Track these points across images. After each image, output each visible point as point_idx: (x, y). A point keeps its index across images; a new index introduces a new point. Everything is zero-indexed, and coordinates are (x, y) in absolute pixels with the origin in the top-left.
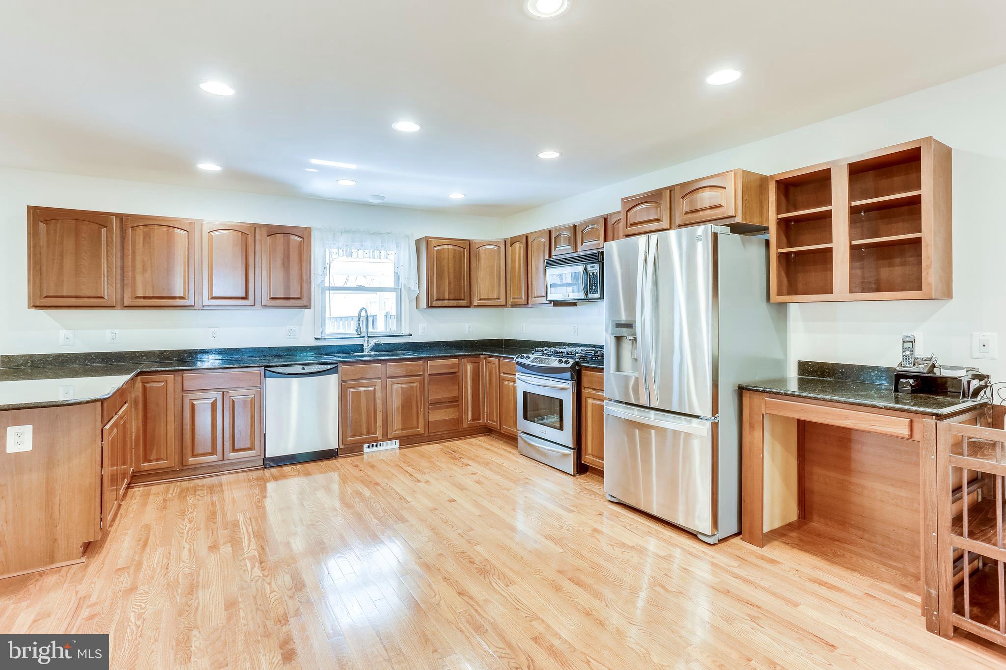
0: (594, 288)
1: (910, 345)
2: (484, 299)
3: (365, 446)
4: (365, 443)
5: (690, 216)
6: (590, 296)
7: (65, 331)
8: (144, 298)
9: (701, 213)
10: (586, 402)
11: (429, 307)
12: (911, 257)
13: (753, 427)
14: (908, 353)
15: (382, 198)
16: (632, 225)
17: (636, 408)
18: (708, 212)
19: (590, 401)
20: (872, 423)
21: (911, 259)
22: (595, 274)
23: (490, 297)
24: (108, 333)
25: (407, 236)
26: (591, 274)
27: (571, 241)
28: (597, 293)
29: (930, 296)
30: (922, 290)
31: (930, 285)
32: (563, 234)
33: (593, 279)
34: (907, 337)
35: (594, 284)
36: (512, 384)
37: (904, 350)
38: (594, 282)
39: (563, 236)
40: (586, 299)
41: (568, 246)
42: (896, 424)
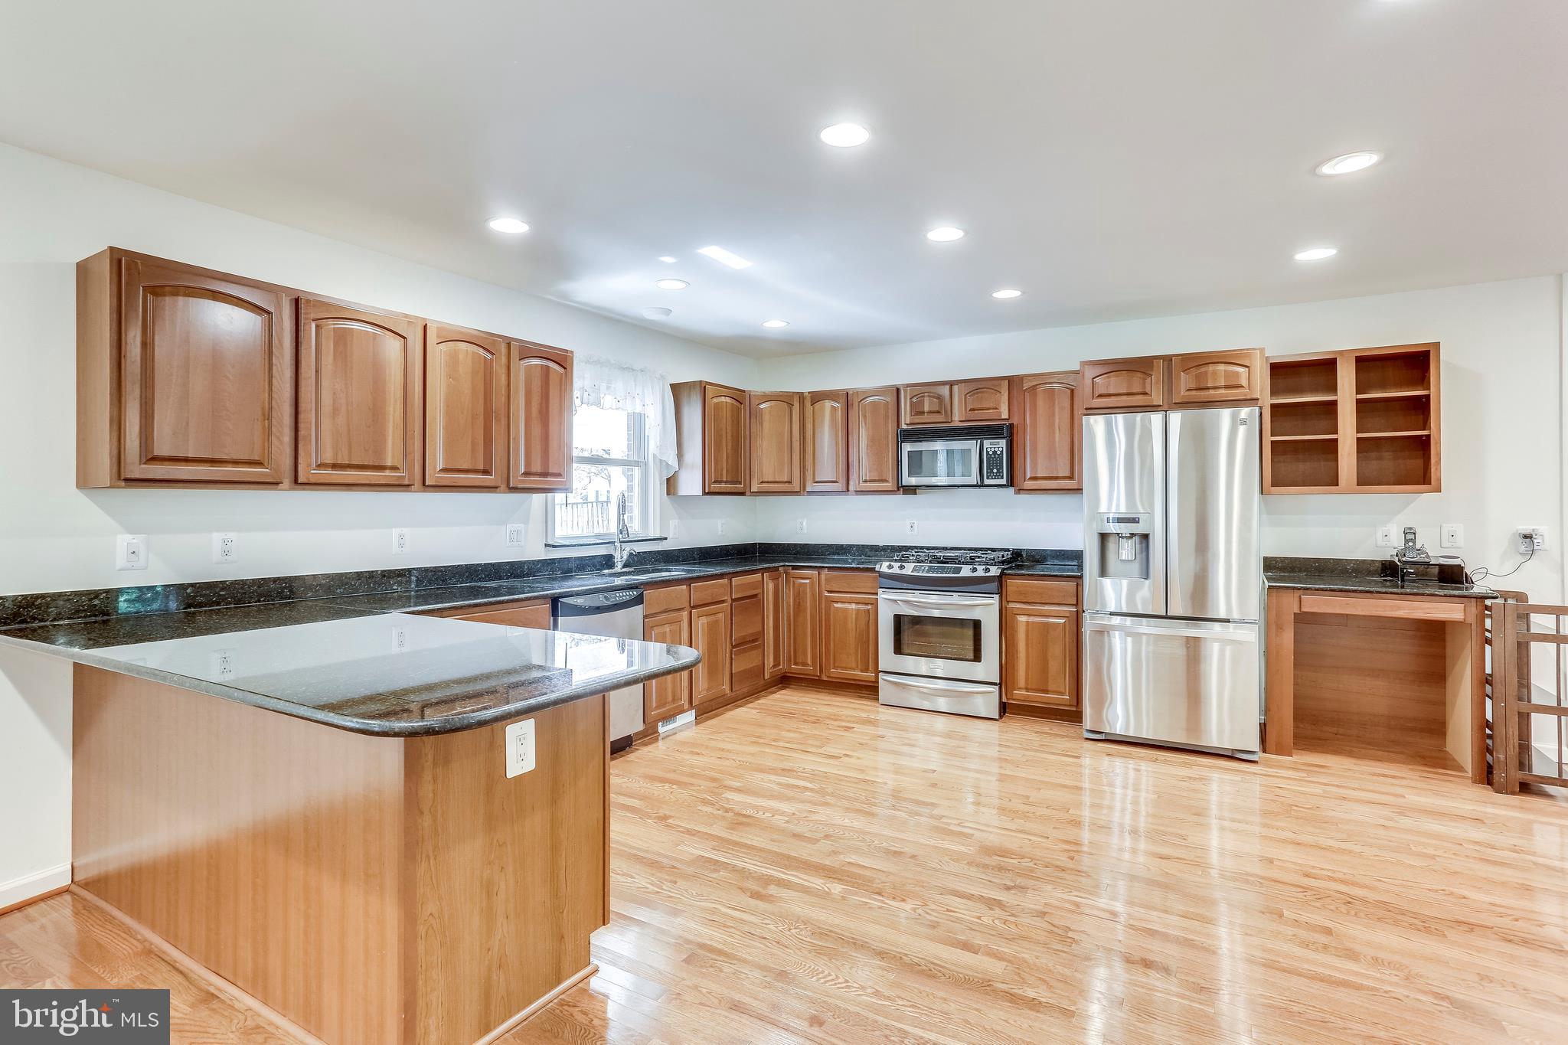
0: (995, 471)
1: (1412, 537)
2: (768, 482)
3: (660, 724)
4: (659, 720)
5: (1194, 393)
6: (987, 482)
7: (129, 537)
8: (335, 466)
9: (1212, 392)
10: (1014, 620)
11: (705, 493)
12: (1387, 451)
13: (1281, 629)
14: (1411, 544)
15: (668, 312)
16: (1100, 396)
17: (1144, 620)
18: (1223, 391)
19: (1022, 619)
20: (1427, 611)
21: (1387, 454)
22: (999, 453)
23: (778, 480)
24: (217, 538)
25: (663, 378)
26: (991, 453)
27: (943, 407)
28: (1002, 478)
29: (1439, 490)
30: (1430, 484)
31: (1439, 480)
32: (929, 396)
33: (994, 460)
34: (1411, 528)
35: (997, 466)
36: (854, 606)
37: (1407, 541)
38: (997, 463)
39: (928, 398)
40: (980, 486)
41: (938, 412)
42: (1453, 611)
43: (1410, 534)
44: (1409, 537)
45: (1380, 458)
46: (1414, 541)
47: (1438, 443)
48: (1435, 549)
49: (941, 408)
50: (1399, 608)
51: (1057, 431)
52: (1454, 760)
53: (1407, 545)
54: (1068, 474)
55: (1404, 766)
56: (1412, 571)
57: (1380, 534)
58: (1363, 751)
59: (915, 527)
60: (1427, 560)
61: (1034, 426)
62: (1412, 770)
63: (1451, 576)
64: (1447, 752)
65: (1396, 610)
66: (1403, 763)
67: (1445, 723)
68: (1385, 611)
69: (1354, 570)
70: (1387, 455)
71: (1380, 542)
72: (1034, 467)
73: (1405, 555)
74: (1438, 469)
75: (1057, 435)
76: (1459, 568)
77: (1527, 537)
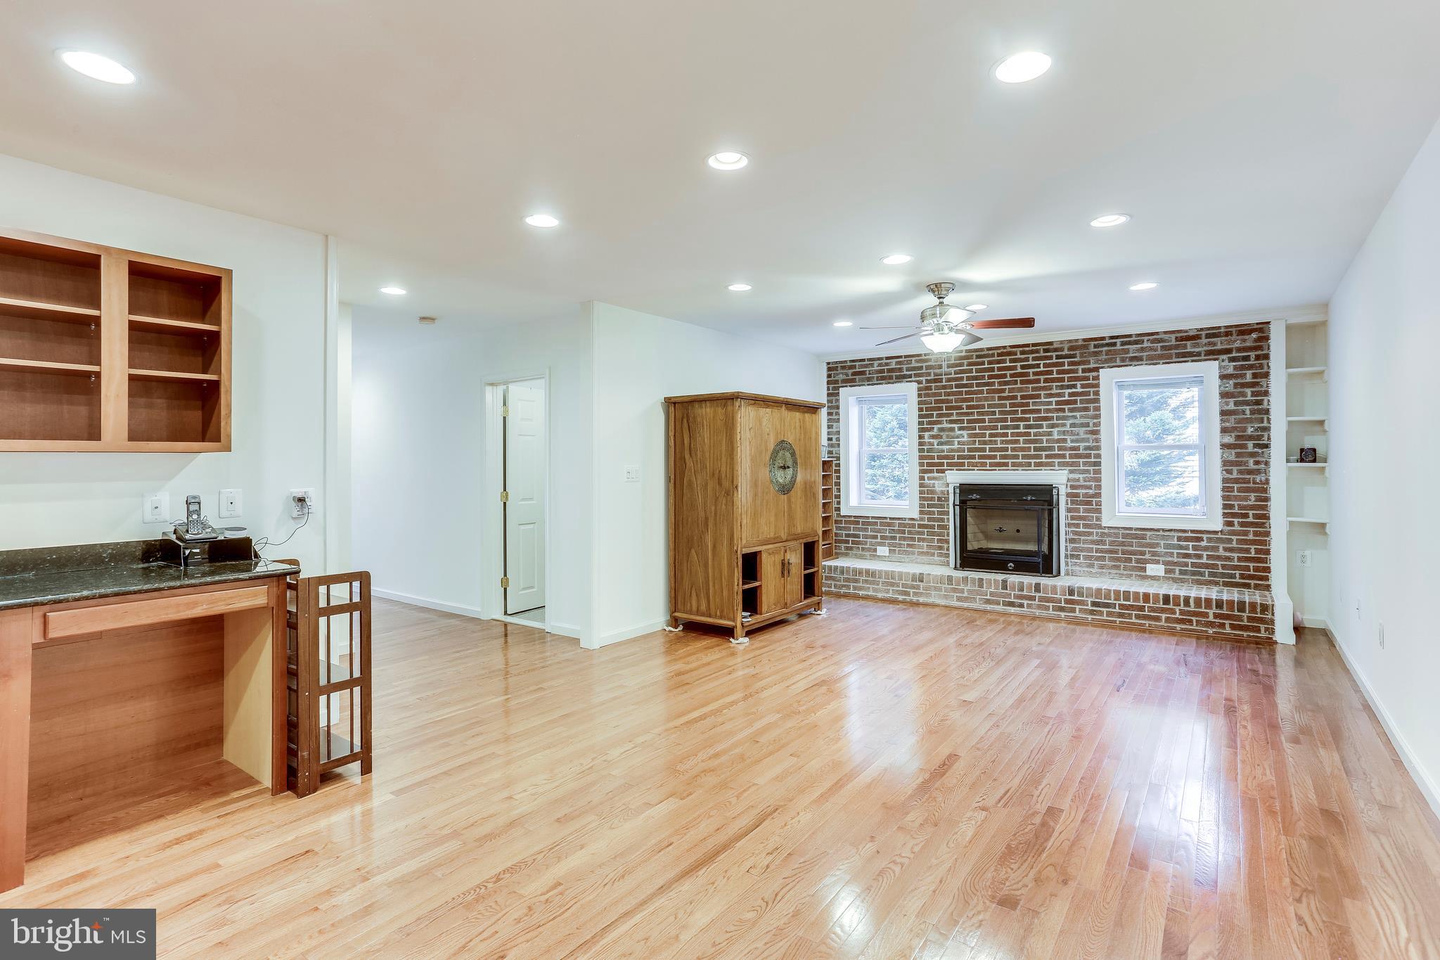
1: (196, 507)
13: (6, 676)
14: (194, 518)
29: (228, 449)
30: (220, 442)
31: (229, 436)
34: (194, 497)
37: (189, 513)
42: (255, 595)
43: (193, 505)
44: (192, 508)
45: (150, 406)
46: (198, 512)
47: (229, 392)
48: (222, 522)
50: (195, 604)
52: (238, 771)
53: (190, 519)
55: (193, 809)
56: (198, 551)
57: (148, 507)
58: (132, 811)
60: (214, 535)
62: (205, 811)
64: (227, 762)
65: (193, 608)
66: (190, 805)
67: (222, 727)
68: (179, 612)
69: (113, 557)
70: (160, 402)
71: (149, 516)
73: (187, 531)
74: (229, 424)
76: (248, 541)
77: (301, 500)
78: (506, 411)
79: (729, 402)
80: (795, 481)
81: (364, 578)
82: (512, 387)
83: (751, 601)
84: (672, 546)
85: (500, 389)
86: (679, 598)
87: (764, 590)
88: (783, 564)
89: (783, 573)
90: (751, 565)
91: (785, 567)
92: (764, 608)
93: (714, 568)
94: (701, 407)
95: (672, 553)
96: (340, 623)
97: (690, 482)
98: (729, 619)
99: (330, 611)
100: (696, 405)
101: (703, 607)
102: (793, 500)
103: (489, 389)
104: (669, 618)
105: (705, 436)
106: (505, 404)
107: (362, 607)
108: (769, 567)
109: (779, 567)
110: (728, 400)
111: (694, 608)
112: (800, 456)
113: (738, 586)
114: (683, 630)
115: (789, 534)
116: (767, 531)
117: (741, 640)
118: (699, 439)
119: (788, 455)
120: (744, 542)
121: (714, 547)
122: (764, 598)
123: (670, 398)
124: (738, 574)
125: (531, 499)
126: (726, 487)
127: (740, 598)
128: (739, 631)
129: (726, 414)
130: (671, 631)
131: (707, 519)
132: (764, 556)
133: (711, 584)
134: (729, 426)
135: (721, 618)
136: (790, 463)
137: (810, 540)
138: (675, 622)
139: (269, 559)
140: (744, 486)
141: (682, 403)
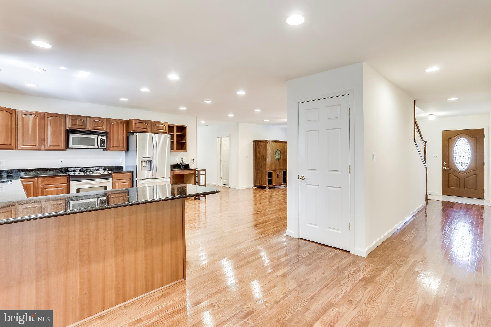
6: (100, 147)
9: (159, 130)
10: (115, 185)
16: (137, 128)
18: (161, 130)
19: (117, 184)
22: (104, 139)
26: (102, 139)
27: (84, 124)
28: (105, 146)
29: (187, 151)
32: (79, 120)
33: (102, 142)
35: (103, 143)
36: (56, 189)
37: (182, 161)
38: (103, 142)
39: (78, 121)
40: (98, 149)
41: (82, 125)
42: (192, 172)
43: (182, 159)
45: (179, 145)
47: (187, 143)
48: (185, 162)
49: (83, 124)
50: (186, 172)
51: (120, 135)
54: (122, 146)
56: (183, 166)
59: (63, 161)
60: (184, 164)
61: (113, 133)
63: (187, 166)
72: (113, 144)
73: (182, 163)
74: (187, 148)
75: (120, 136)
76: (189, 165)
77: (194, 159)
78: (221, 143)
79: (266, 142)
80: (281, 158)
81: (205, 170)
82: (222, 138)
83: (270, 182)
84: (255, 171)
85: (220, 138)
86: (256, 181)
87: (273, 180)
88: (278, 175)
89: (277, 177)
90: (270, 174)
91: (278, 176)
92: (273, 183)
93: (262, 175)
94: (260, 143)
95: (255, 172)
96: (202, 176)
97: (258, 158)
98: (265, 185)
99: (202, 175)
100: (259, 142)
101: (261, 183)
102: (280, 162)
103: (218, 138)
104: (254, 185)
105: (261, 148)
106: (221, 141)
107: (205, 174)
108: (274, 175)
109: (277, 175)
110: (266, 141)
111: (259, 183)
112: (282, 153)
113: (267, 179)
114: (257, 188)
115: (279, 169)
116: (274, 168)
117: (267, 189)
118: (260, 149)
119: (279, 152)
120: (268, 170)
121: (263, 171)
122: (273, 181)
123: (254, 141)
124: (267, 176)
125: (226, 161)
126: (265, 158)
127: (267, 180)
128: (267, 187)
129: (265, 144)
130: (254, 188)
131: (261, 165)
132: (273, 173)
133: (262, 178)
134: (266, 146)
135: (264, 185)
136: (279, 154)
137: (284, 170)
138: (255, 186)
139: (191, 167)
140: (268, 158)
141: (257, 142)
